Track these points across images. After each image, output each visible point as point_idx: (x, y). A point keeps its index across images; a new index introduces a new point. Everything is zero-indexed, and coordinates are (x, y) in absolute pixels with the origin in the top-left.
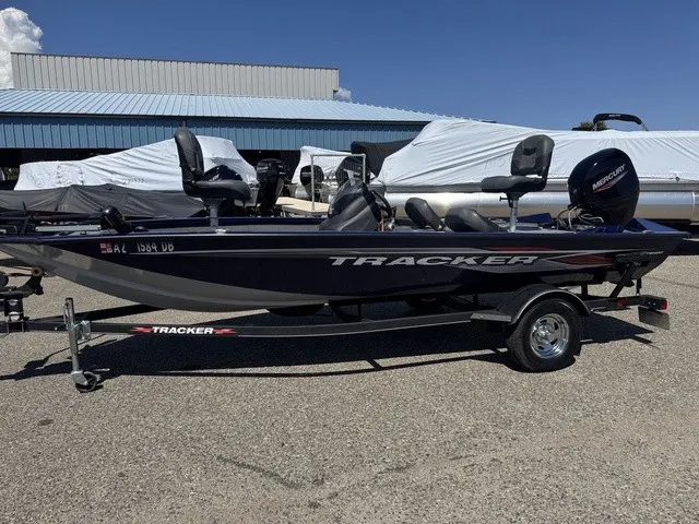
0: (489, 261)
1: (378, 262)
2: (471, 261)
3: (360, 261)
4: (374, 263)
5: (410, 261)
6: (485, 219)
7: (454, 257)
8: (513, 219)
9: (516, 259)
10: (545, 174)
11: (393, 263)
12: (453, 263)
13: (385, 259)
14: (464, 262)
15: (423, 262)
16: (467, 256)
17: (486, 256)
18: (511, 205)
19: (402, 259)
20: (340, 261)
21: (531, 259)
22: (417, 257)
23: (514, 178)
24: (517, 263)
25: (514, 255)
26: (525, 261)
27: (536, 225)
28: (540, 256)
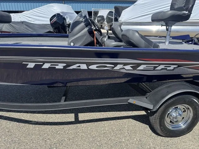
0: (141, 67)
1: (60, 66)
2: (128, 67)
3: (46, 66)
4: (57, 67)
5: (84, 67)
6: (143, 37)
7: (116, 64)
8: (168, 37)
9: (162, 67)
10: (190, 11)
11: (71, 68)
12: (115, 68)
13: (65, 65)
14: (124, 68)
15: (93, 67)
16: (125, 64)
17: (139, 65)
18: (167, 30)
19: (78, 65)
20: (31, 65)
21: (172, 67)
22: (88, 64)
23: (170, 12)
24: (162, 69)
25: (160, 64)
26: (168, 68)
27: (181, 41)
28: (179, 66)
